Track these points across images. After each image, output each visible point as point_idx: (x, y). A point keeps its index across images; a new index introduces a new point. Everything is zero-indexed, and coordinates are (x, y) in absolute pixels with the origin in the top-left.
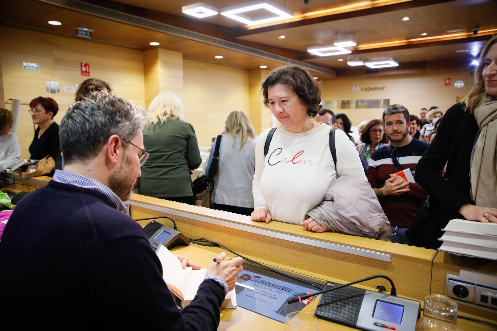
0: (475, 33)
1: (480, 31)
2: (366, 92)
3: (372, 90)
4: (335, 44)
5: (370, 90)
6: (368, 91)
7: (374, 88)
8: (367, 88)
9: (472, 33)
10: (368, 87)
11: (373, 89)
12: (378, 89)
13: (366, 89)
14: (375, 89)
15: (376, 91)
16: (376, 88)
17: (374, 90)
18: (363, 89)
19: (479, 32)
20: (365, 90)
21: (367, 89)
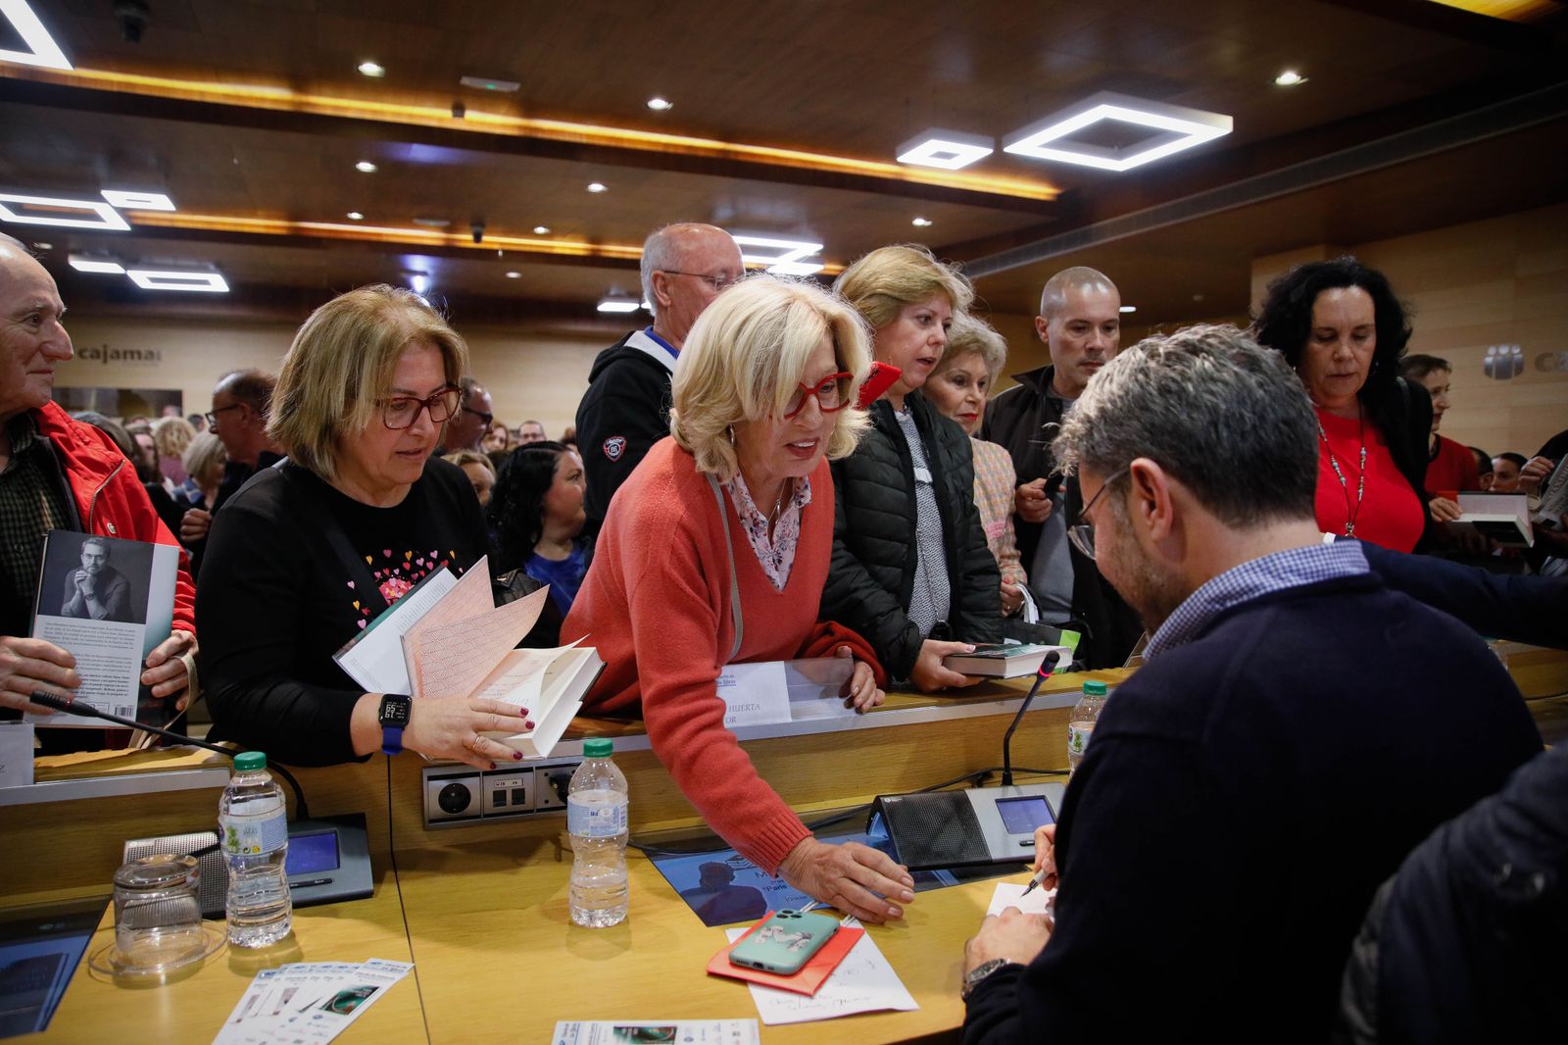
0: (478, 238)
1: (491, 233)
2: (98, 362)
3: (118, 357)
4: (104, 193)
5: (112, 357)
6: (105, 361)
7: (125, 353)
8: (101, 349)
9: (470, 237)
10: (105, 346)
11: (122, 355)
12: (140, 358)
13: (96, 355)
14: (129, 356)
15: (136, 361)
16: (132, 353)
17: (125, 357)
18: (87, 354)
19: (485, 238)
20: (92, 357)
21: (102, 355)
